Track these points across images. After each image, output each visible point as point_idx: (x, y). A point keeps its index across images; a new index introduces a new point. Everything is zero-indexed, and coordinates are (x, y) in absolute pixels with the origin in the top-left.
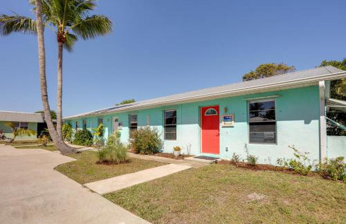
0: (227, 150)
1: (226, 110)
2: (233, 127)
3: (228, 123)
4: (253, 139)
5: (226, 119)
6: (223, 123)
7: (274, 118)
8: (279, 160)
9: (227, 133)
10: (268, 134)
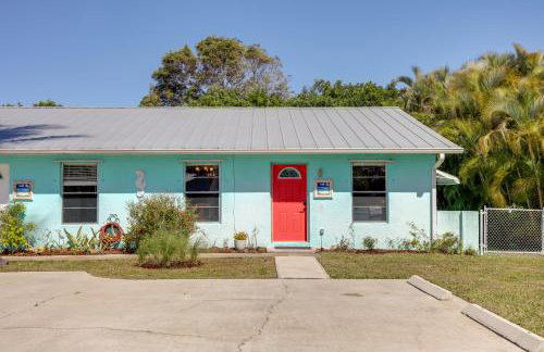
0: (321, 234)
1: (321, 172)
2: (331, 199)
3: (324, 193)
4: (358, 216)
5: (320, 186)
6: (316, 192)
7: (384, 189)
8: (391, 242)
9: (322, 207)
10: (376, 209)
